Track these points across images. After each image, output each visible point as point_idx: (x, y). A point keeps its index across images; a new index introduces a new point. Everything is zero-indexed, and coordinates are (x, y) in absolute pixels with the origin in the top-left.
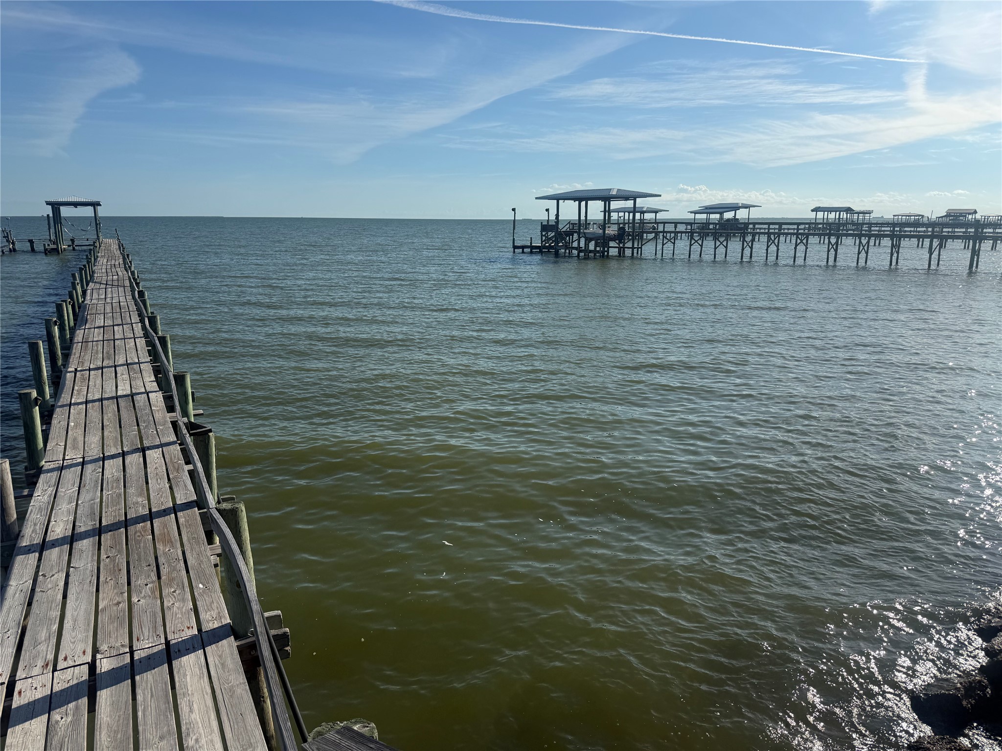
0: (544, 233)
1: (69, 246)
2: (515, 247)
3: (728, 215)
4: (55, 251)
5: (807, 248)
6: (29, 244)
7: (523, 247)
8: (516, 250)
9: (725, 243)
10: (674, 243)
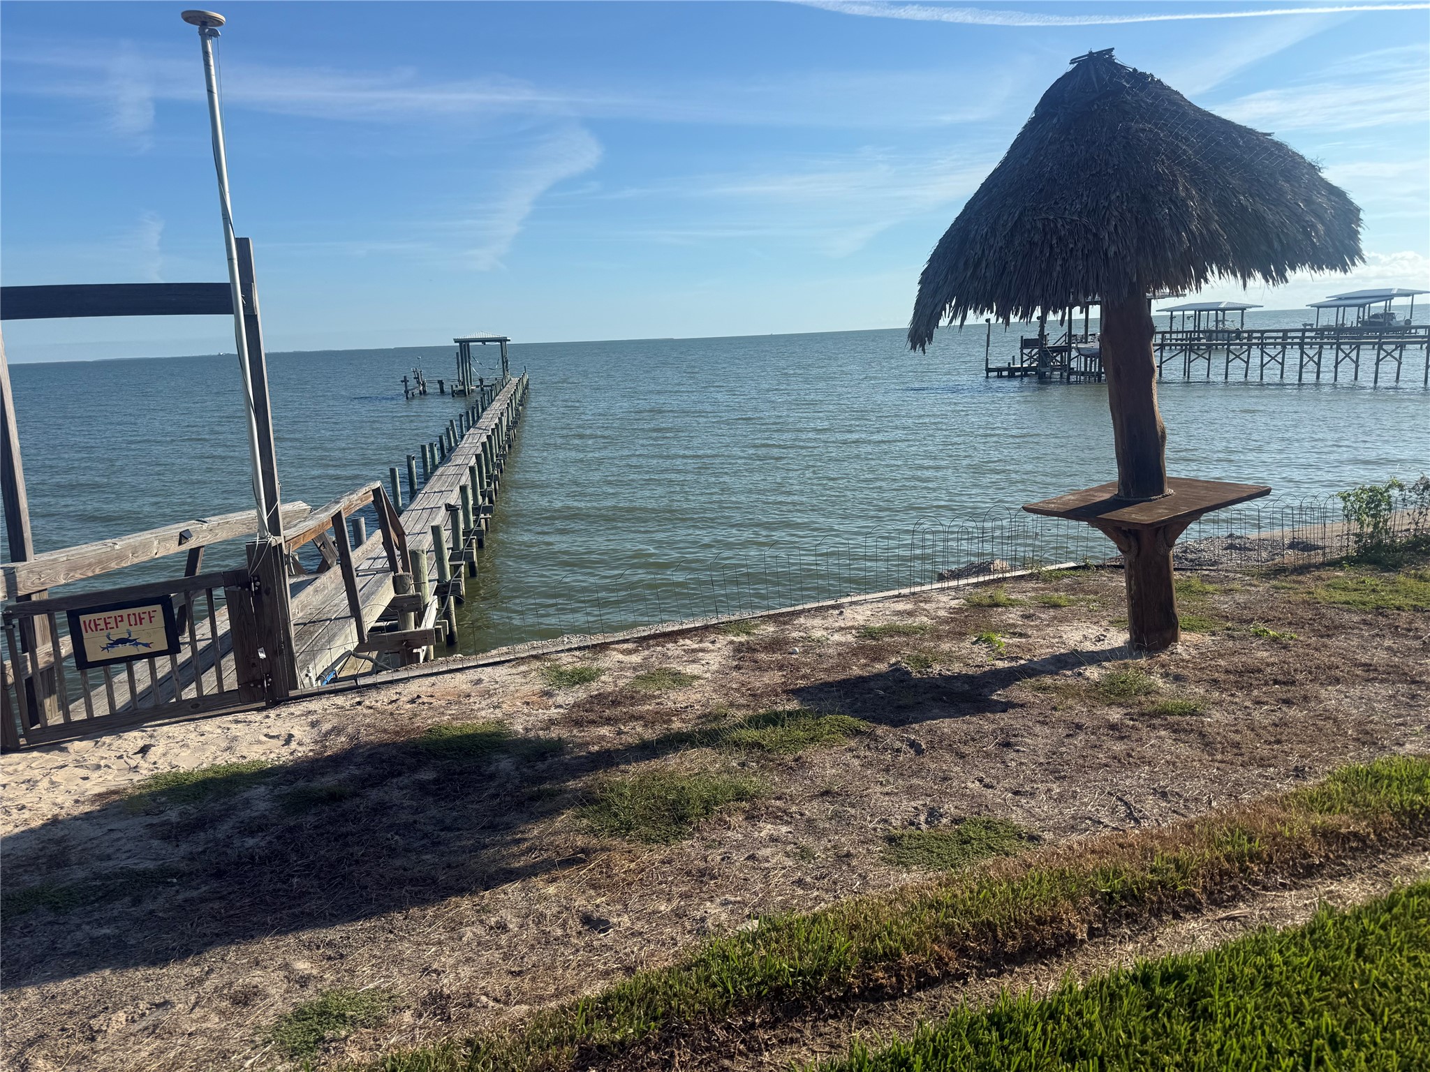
0: (1025, 351)
1: (477, 386)
2: (988, 370)
3: (1377, 307)
4: (462, 393)
5: (1400, 364)
6: (438, 386)
7: (999, 370)
8: (990, 374)
9: (1279, 358)
10: (1209, 360)
